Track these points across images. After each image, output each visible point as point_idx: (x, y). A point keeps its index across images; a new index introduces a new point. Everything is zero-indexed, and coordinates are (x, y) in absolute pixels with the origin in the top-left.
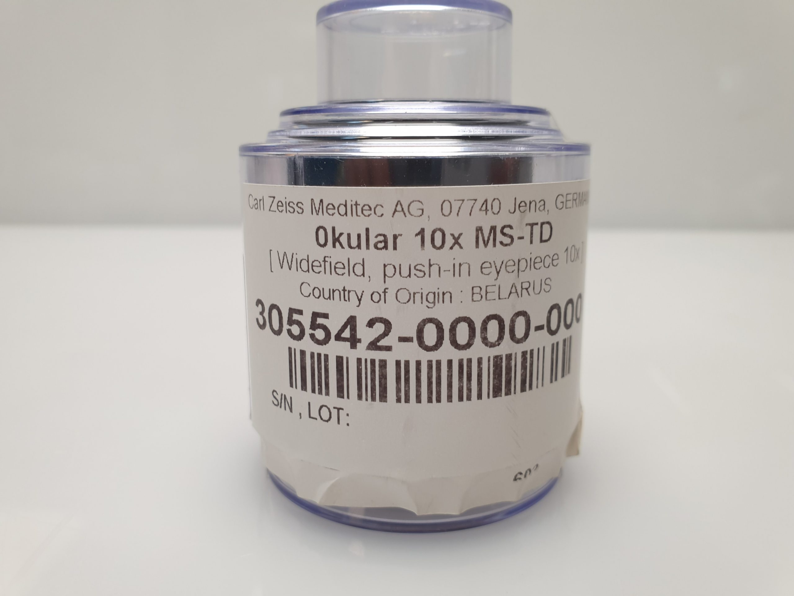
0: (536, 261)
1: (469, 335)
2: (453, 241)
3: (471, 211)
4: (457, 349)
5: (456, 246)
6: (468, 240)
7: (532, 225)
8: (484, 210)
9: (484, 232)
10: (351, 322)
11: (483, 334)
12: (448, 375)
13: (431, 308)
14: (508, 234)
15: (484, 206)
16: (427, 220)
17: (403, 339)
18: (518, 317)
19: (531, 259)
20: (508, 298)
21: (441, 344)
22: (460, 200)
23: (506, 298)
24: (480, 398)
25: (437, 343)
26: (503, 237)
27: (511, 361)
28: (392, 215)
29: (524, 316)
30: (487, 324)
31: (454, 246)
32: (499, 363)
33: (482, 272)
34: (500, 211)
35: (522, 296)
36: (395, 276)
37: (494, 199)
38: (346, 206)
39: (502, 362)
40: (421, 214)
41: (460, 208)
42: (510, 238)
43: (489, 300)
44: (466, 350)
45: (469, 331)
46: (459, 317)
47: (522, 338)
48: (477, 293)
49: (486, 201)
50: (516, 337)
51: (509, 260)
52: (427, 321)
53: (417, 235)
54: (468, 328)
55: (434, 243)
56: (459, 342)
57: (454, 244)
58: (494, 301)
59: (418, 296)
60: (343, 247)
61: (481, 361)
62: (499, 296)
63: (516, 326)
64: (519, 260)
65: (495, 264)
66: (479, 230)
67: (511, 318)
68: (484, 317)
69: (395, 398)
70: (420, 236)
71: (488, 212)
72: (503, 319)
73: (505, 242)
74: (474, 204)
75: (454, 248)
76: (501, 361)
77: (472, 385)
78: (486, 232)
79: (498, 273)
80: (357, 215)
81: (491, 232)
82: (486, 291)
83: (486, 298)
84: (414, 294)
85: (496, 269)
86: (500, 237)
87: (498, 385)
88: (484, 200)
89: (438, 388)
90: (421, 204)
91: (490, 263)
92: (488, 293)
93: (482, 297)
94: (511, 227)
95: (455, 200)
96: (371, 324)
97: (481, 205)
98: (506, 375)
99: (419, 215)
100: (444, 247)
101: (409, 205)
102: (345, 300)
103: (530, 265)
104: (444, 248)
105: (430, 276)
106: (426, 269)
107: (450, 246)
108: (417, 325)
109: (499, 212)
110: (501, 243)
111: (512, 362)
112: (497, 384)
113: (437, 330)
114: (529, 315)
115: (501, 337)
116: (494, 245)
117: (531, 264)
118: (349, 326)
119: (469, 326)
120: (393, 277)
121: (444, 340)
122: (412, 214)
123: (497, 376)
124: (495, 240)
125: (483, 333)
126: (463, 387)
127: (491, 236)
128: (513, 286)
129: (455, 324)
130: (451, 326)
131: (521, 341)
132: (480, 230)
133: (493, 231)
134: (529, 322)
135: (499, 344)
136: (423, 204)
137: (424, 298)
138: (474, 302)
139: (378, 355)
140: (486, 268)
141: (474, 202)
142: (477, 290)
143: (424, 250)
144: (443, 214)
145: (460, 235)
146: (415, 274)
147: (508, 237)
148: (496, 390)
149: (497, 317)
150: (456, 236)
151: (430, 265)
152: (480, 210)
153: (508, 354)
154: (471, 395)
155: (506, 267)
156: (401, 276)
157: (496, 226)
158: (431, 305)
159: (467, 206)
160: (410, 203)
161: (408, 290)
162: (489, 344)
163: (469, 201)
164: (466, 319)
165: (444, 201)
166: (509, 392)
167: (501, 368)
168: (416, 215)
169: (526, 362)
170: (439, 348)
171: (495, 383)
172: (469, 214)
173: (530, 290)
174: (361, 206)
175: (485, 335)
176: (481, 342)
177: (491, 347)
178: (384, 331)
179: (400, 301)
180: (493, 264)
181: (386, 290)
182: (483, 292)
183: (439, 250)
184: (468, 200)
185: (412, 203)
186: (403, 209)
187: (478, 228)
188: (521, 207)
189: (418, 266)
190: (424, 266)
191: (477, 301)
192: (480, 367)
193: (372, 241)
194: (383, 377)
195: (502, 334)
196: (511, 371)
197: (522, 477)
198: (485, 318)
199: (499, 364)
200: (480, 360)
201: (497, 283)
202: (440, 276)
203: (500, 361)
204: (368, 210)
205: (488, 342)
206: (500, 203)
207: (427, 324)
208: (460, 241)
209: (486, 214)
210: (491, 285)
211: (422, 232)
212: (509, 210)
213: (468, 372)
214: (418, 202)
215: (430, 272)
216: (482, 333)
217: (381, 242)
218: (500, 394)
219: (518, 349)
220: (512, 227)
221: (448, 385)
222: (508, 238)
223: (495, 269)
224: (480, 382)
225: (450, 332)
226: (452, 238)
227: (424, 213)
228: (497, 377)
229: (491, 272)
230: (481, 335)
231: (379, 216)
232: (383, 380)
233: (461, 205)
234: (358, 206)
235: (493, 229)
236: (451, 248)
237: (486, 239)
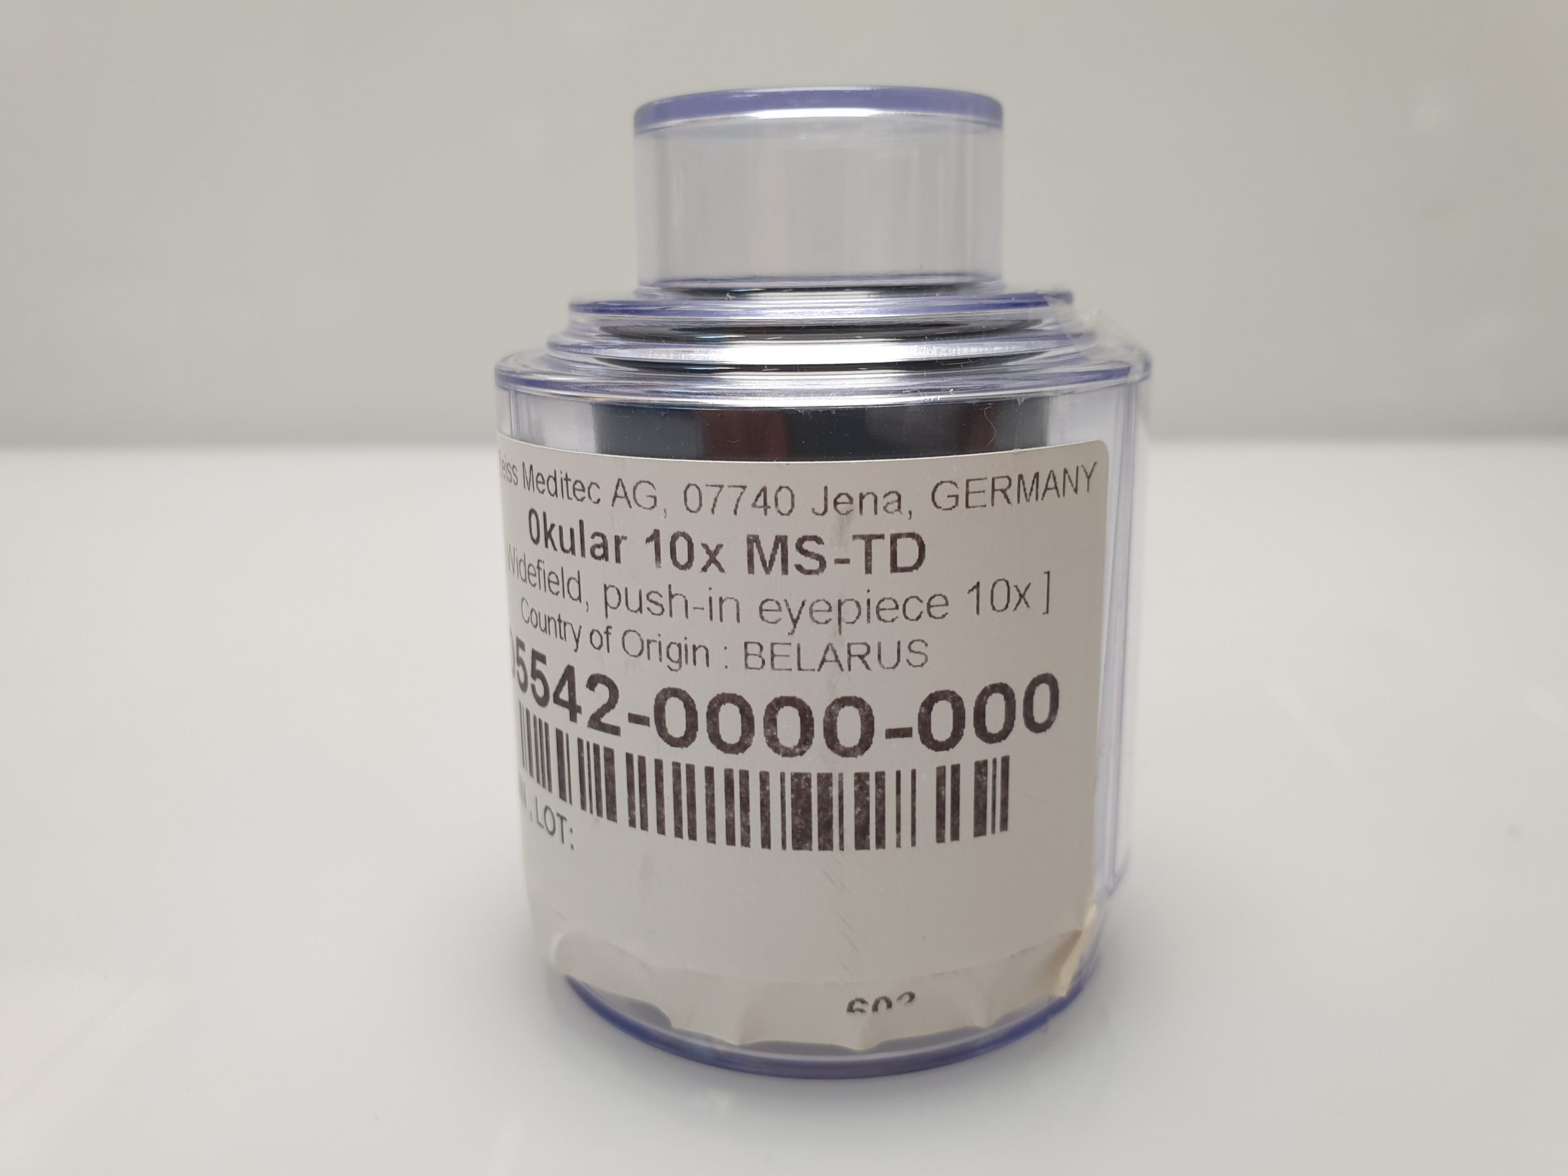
0: (881, 606)
1: (742, 728)
2: (707, 557)
3: (737, 506)
4: (722, 750)
5: (713, 565)
6: (734, 556)
7: (868, 539)
8: (761, 507)
9: (762, 545)
10: (569, 674)
11: (769, 730)
12: (707, 795)
13: (675, 670)
14: (813, 553)
15: (761, 498)
16: (663, 517)
17: (635, 719)
18: (843, 706)
19: (869, 602)
20: (819, 670)
21: (694, 737)
22: (716, 486)
23: (814, 670)
24: (767, 846)
25: (686, 733)
26: (803, 557)
27: (830, 788)
28: (612, 502)
29: (857, 706)
30: (776, 712)
31: (708, 567)
32: (803, 787)
33: (762, 618)
34: (794, 511)
35: (850, 669)
36: (619, 607)
37: (780, 488)
38: (555, 479)
39: (810, 786)
40: (653, 505)
41: (716, 500)
42: (817, 560)
43: (779, 670)
44: (737, 754)
45: (742, 722)
46: (723, 694)
47: (855, 747)
48: (755, 655)
49: (764, 490)
50: (840, 745)
51: (818, 601)
52: (669, 692)
53: (648, 540)
54: (740, 716)
55: (676, 558)
56: (724, 738)
57: (709, 563)
58: (789, 672)
59: (654, 647)
60: (555, 549)
61: (766, 778)
62: (799, 664)
63: (838, 724)
64: (839, 601)
65: (787, 605)
66: (753, 541)
67: (827, 708)
68: (770, 699)
69: (627, 818)
70: (654, 542)
71: (768, 510)
72: (809, 708)
73: (806, 567)
74: (741, 494)
75: (709, 569)
76: (807, 784)
77: (751, 818)
78: (767, 547)
79: (795, 622)
80: (569, 498)
81: (778, 547)
82: (772, 652)
83: (773, 665)
84: (649, 642)
85: (791, 615)
86: (794, 557)
87: (803, 827)
88: (760, 489)
89: (691, 814)
90: (652, 488)
91: (778, 603)
92: (775, 655)
93: (764, 662)
94: (818, 540)
95: (707, 485)
96: (593, 682)
97: (755, 497)
98: (819, 811)
99: (650, 506)
100: (692, 565)
101: (635, 489)
102: (561, 638)
103: (869, 614)
104: (692, 568)
105: (671, 615)
106: (665, 601)
107: (702, 566)
108: (655, 697)
109: (791, 511)
110: (799, 568)
111: (832, 790)
112: (800, 826)
113: (686, 712)
114: (869, 707)
115: (806, 739)
116: (785, 571)
117: (871, 611)
118: (567, 683)
119: (742, 711)
120: (617, 609)
121: (697, 730)
122: (640, 503)
123: (800, 811)
124: (785, 561)
125: (769, 728)
126: (733, 820)
127: (776, 553)
128: (827, 649)
129: (716, 705)
130: (709, 707)
131: (852, 753)
132: (755, 541)
133: (780, 545)
134: (872, 719)
135: (802, 753)
136: (656, 487)
137: (664, 652)
138: (749, 670)
139: (604, 740)
140: (771, 610)
141: (741, 490)
142: (753, 649)
143: (660, 567)
144: (688, 509)
145: (719, 547)
146: (648, 609)
147: (813, 558)
148: (798, 836)
149: (797, 702)
150: (712, 548)
151: (671, 596)
152: (754, 505)
153: (823, 774)
154: (749, 837)
155: (811, 613)
156: (628, 609)
157: (786, 537)
158: (675, 666)
159: (728, 497)
160: (635, 484)
161: (639, 635)
162: (782, 750)
163: (732, 488)
164: (736, 698)
165: (689, 486)
166: (827, 845)
167: (809, 797)
168: (646, 507)
169: (868, 795)
170: (689, 744)
171: (797, 823)
172: (733, 512)
173: (871, 659)
174: (573, 481)
175: (772, 732)
176: (766, 745)
177: (785, 755)
178: (609, 700)
179: (629, 652)
180: (783, 605)
181: (610, 630)
182: (767, 655)
183: (683, 571)
184: (729, 486)
185: (639, 485)
186: (626, 493)
187: (751, 538)
188: (839, 503)
189: (653, 594)
190: (661, 596)
191: (755, 668)
192: (765, 788)
193: (589, 543)
194: (611, 778)
195: (808, 735)
196: (832, 807)
197: (868, 1008)
198: (772, 702)
199: (804, 789)
200: (764, 777)
201: (794, 640)
202: (687, 616)
203: (805, 785)
204: (581, 490)
205: (780, 746)
206: (793, 496)
207: (669, 697)
208: (718, 558)
209: (766, 514)
210: (781, 642)
211: (655, 537)
212: (813, 510)
213: (743, 796)
214: (648, 484)
215: (671, 607)
216: (766, 727)
217: (598, 546)
218: (808, 845)
219: (846, 769)
220: (822, 540)
221: (707, 811)
222: (814, 561)
223: (788, 615)
224: (765, 817)
225: (707, 717)
226: (704, 551)
227: (657, 504)
228: (801, 813)
229: (780, 619)
230: (765, 732)
231: (594, 502)
232: (610, 783)
233: (718, 494)
234: (569, 482)
235: (781, 541)
236: (704, 569)
237: (767, 558)
